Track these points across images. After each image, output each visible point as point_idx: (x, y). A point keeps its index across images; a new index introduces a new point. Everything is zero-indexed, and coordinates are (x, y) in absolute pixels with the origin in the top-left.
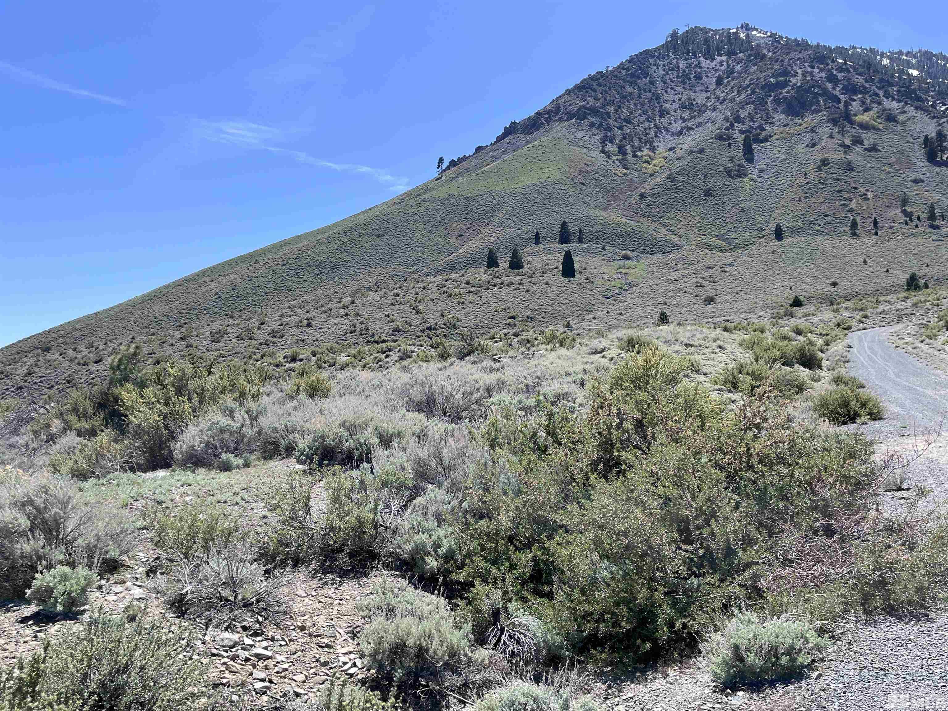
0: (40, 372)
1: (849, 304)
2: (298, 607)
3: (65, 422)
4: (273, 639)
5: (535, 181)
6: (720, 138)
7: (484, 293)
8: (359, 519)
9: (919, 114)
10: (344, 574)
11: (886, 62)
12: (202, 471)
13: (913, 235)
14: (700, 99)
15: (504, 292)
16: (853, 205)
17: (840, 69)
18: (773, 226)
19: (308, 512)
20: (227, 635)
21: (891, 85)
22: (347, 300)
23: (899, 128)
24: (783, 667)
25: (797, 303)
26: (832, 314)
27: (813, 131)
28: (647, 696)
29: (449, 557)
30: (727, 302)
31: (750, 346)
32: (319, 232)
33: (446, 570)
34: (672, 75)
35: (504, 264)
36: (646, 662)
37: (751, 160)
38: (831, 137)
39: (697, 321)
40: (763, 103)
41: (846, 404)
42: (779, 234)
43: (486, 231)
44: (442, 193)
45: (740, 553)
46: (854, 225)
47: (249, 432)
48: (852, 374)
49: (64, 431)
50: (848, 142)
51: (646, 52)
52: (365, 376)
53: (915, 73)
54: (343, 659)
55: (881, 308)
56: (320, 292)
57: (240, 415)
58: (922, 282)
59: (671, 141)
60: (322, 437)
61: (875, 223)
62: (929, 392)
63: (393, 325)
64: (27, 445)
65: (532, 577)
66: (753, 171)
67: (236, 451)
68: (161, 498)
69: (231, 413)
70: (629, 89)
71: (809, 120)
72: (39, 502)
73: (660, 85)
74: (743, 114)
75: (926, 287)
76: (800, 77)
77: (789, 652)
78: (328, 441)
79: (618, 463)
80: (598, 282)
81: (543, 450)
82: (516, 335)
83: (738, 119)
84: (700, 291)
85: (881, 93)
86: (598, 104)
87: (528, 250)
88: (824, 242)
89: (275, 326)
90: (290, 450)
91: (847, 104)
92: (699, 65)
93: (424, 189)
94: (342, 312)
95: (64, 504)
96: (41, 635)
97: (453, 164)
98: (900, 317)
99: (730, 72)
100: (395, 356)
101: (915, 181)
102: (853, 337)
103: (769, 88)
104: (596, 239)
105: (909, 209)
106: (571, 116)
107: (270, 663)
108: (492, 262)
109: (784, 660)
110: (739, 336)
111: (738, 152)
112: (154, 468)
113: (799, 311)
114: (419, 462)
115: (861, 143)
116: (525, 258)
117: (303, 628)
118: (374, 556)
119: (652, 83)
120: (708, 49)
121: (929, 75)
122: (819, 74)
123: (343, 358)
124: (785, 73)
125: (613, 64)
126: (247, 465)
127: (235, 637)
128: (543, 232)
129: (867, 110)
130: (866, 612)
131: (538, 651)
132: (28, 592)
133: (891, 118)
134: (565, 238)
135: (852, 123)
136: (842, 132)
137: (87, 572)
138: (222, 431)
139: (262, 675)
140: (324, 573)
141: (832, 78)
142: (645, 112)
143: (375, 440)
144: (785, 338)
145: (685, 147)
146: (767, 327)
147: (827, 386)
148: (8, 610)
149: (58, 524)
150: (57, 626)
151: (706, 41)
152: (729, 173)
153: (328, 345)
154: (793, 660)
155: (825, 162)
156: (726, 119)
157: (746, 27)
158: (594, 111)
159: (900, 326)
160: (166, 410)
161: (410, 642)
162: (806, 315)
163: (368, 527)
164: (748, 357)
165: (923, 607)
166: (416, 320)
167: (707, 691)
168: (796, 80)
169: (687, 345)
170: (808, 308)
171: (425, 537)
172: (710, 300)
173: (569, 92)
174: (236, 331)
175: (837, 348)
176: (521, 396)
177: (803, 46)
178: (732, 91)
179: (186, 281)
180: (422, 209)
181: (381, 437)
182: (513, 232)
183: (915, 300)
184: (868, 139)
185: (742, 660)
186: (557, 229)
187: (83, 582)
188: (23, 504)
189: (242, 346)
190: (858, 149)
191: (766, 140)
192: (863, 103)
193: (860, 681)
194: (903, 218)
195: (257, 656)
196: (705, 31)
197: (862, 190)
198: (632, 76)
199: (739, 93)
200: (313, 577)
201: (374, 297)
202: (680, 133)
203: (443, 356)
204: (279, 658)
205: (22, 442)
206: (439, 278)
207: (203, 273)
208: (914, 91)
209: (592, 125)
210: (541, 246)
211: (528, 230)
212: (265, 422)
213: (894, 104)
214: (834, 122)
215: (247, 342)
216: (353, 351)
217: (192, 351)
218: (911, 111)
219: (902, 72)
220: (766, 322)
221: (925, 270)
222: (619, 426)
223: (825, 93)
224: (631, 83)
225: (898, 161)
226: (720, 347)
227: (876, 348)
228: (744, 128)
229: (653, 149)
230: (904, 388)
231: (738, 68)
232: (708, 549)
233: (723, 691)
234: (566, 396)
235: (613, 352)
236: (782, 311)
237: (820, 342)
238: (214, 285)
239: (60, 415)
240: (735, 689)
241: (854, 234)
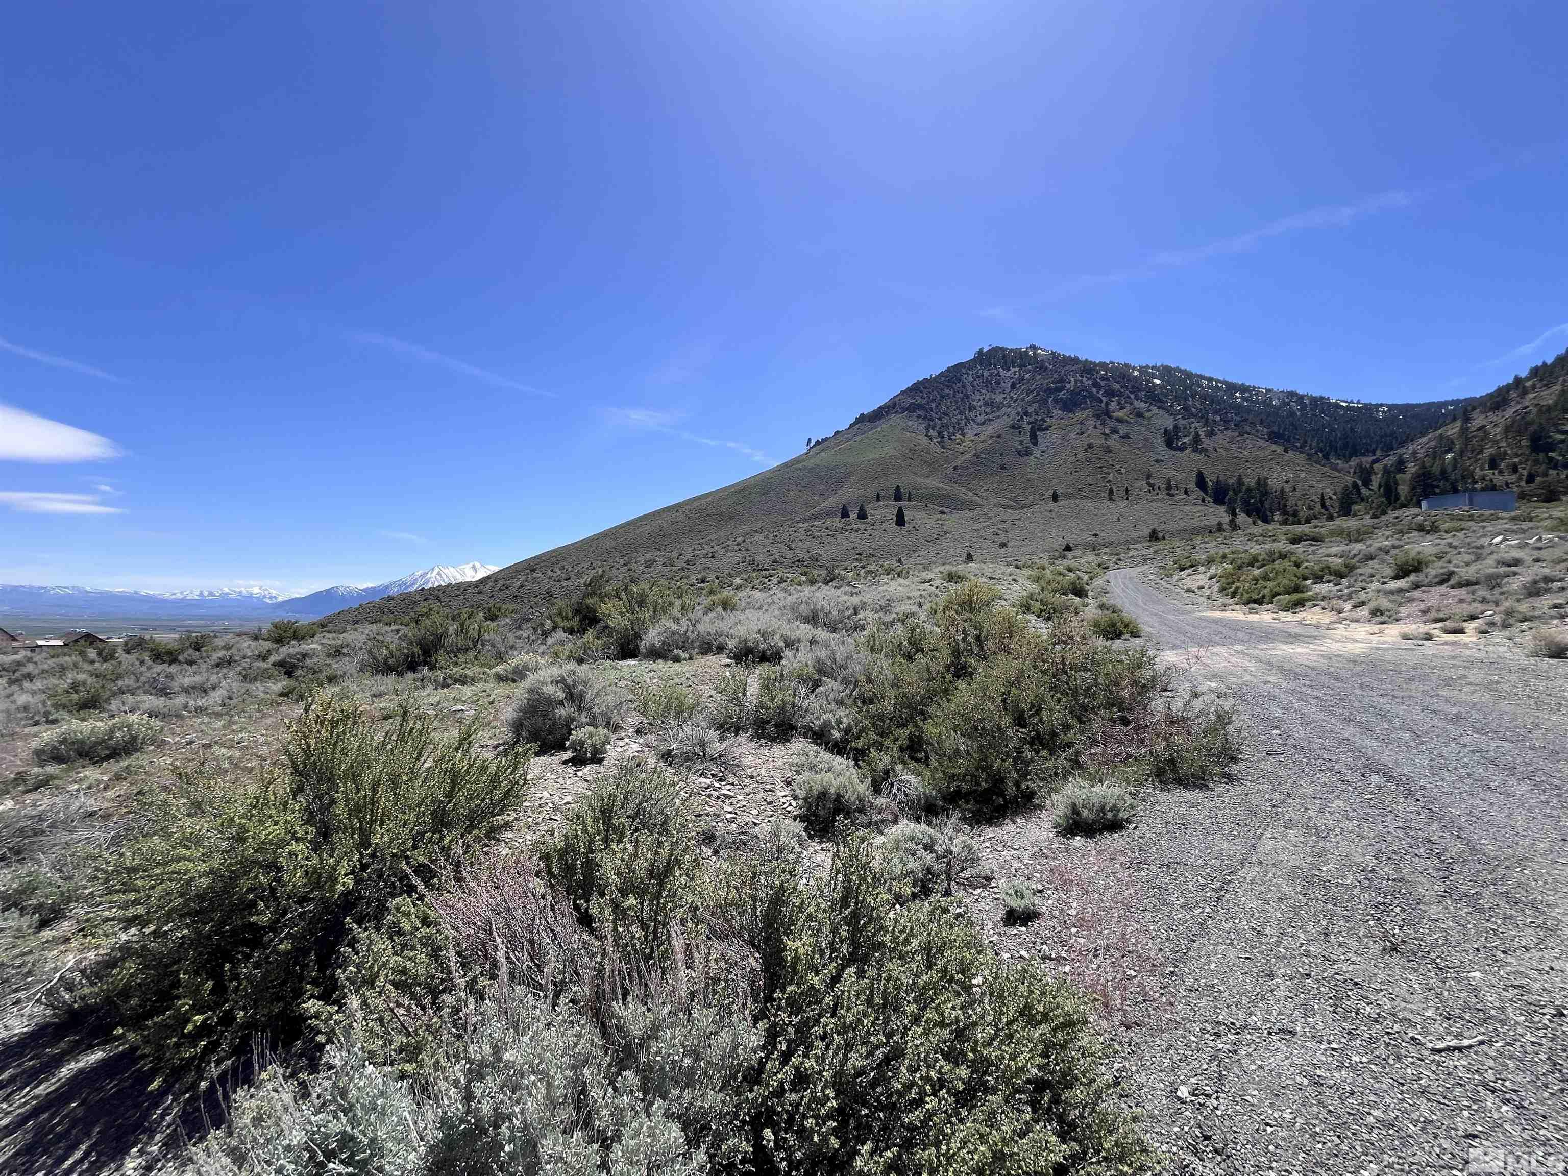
0: (529, 585)
1: (1107, 550)
2: (746, 761)
3: (554, 622)
4: (733, 784)
5: (877, 456)
6: (1013, 427)
7: (840, 536)
8: (783, 700)
9: (1161, 412)
10: (773, 740)
11: (1136, 373)
12: (660, 661)
13: (1154, 501)
14: (999, 398)
15: (853, 535)
16: (1110, 477)
17: (1103, 379)
18: (1051, 492)
19: (745, 695)
20: (702, 780)
21: (1140, 390)
22: (740, 539)
23: (1146, 422)
24: (1108, 820)
25: (1068, 548)
26: (1094, 558)
27: (1081, 423)
28: (1005, 837)
29: (847, 731)
30: (1015, 546)
31: (1037, 580)
32: (721, 490)
33: (847, 740)
34: (978, 381)
35: (853, 516)
36: (998, 812)
37: (1035, 444)
38: (1095, 427)
39: (994, 560)
40: (1045, 402)
41: (1113, 625)
42: (1055, 498)
43: (840, 492)
44: (809, 464)
45: (1062, 736)
46: (1111, 492)
47: (692, 636)
48: (1112, 602)
49: (554, 629)
50: (1107, 432)
51: (960, 364)
52: (757, 594)
53: (1158, 382)
54: (784, 800)
55: (1131, 554)
56: (721, 533)
57: (684, 622)
58: (1161, 535)
59: (977, 429)
60: (745, 640)
61: (1127, 491)
62: (1170, 617)
63: (772, 558)
64: (528, 637)
65: (908, 747)
66: (1037, 452)
67: (683, 648)
68: (637, 680)
69: (677, 620)
70: (947, 391)
71: (1079, 415)
72: (569, 681)
73: (969, 388)
74: (1030, 410)
75: (1164, 538)
76: (1072, 383)
77: (1115, 809)
78: (750, 644)
79: (964, 667)
80: (922, 530)
81: (909, 658)
82: (863, 567)
83: (1026, 414)
84: (996, 538)
85: (1132, 396)
86: (924, 402)
87: (871, 505)
88: (1089, 504)
89: (689, 557)
90: (720, 649)
91: (1107, 404)
92: (998, 374)
93: (797, 461)
94: (737, 548)
95: (586, 683)
96: (580, 774)
97: (818, 443)
98: (1145, 560)
99: (1021, 379)
100: (775, 580)
101: (1157, 461)
102: (1110, 574)
103: (1049, 391)
104: (921, 498)
105: (1152, 481)
106: (904, 410)
107: (734, 800)
108: (845, 514)
109: (1109, 815)
110: (1026, 572)
111: (1026, 438)
112: (624, 657)
113: (1069, 555)
114: (818, 661)
115: (1117, 432)
116: (869, 510)
117: (752, 777)
118: (793, 728)
119: (964, 387)
120: (1005, 363)
121: (1169, 383)
122: (1087, 382)
123: (737, 581)
124: (1062, 381)
125: (936, 372)
126: (691, 658)
127: (708, 781)
128: (882, 494)
129: (1122, 408)
130: (1161, 782)
131: (919, 800)
132: (567, 743)
133: (1140, 415)
134: (898, 497)
135: (1111, 418)
136: (1104, 424)
137: (606, 731)
138: (673, 633)
139: (730, 809)
140: (759, 738)
141: (1096, 385)
142: (958, 408)
143: (782, 644)
144: (1060, 574)
145: (987, 433)
146: (1047, 565)
147: (1094, 611)
148: (552, 755)
149: (581, 695)
150: (588, 767)
151: (1004, 357)
152: (1019, 453)
153: (726, 572)
154: (1115, 816)
155: (1090, 446)
156: (1018, 413)
157: (1033, 347)
158: (921, 407)
159: (1145, 567)
160: (632, 617)
161: (832, 790)
162: (1074, 558)
163: (788, 707)
164: (1035, 588)
165: (1203, 779)
166: (790, 555)
167: (1051, 835)
168: (1070, 386)
169: (991, 578)
170: (1078, 553)
171: (830, 715)
172: (1003, 545)
173: (902, 393)
174: (663, 560)
175: (1099, 582)
176: (881, 614)
177: (1075, 361)
178: (1022, 393)
179: (628, 524)
180: (795, 475)
181: (785, 641)
182: (861, 492)
183: (1156, 548)
184: (1123, 429)
185: (1078, 814)
186: (892, 491)
187: (603, 738)
188: (557, 682)
189: (666, 570)
190: (1115, 436)
191: (1047, 429)
192: (1119, 403)
193: (1168, 832)
194: (1148, 488)
195: (724, 795)
196: (1003, 349)
197: (1118, 467)
198: (949, 381)
199: (1028, 395)
200: (751, 741)
201: (759, 537)
202: (983, 423)
203: (812, 582)
204: (740, 798)
205: (525, 635)
206: (806, 524)
207: (641, 519)
208: (1156, 395)
209: (919, 416)
210: (881, 503)
211: (871, 491)
212: (700, 628)
213: (1143, 405)
214: (1098, 417)
215: (669, 568)
216: (745, 577)
217: (632, 573)
218: (1155, 410)
219: (1148, 381)
220: (1045, 562)
221: (1163, 526)
222: (964, 640)
223: (1091, 396)
224: (948, 387)
225: (1145, 446)
226: (1014, 580)
227: (1127, 582)
228: (1031, 419)
229: (963, 435)
230: (1152, 613)
231: (1027, 376)
232: (1037, 731)
233: (1064, 836)
234: (913, 615)
235: (937, 582)
236: (1057, 554)
237: (1086, 577)
238: (648, 527)
239: (550, 617)
240: (1074, 835)
241: (1111, 499)
